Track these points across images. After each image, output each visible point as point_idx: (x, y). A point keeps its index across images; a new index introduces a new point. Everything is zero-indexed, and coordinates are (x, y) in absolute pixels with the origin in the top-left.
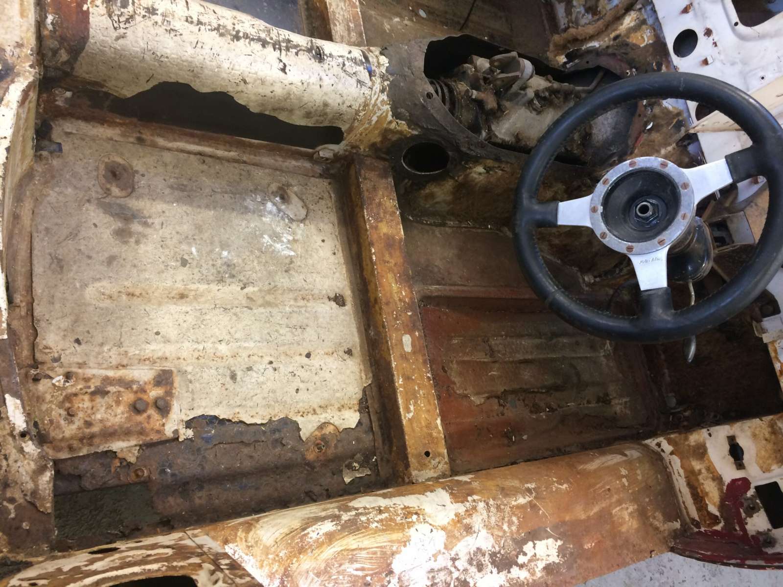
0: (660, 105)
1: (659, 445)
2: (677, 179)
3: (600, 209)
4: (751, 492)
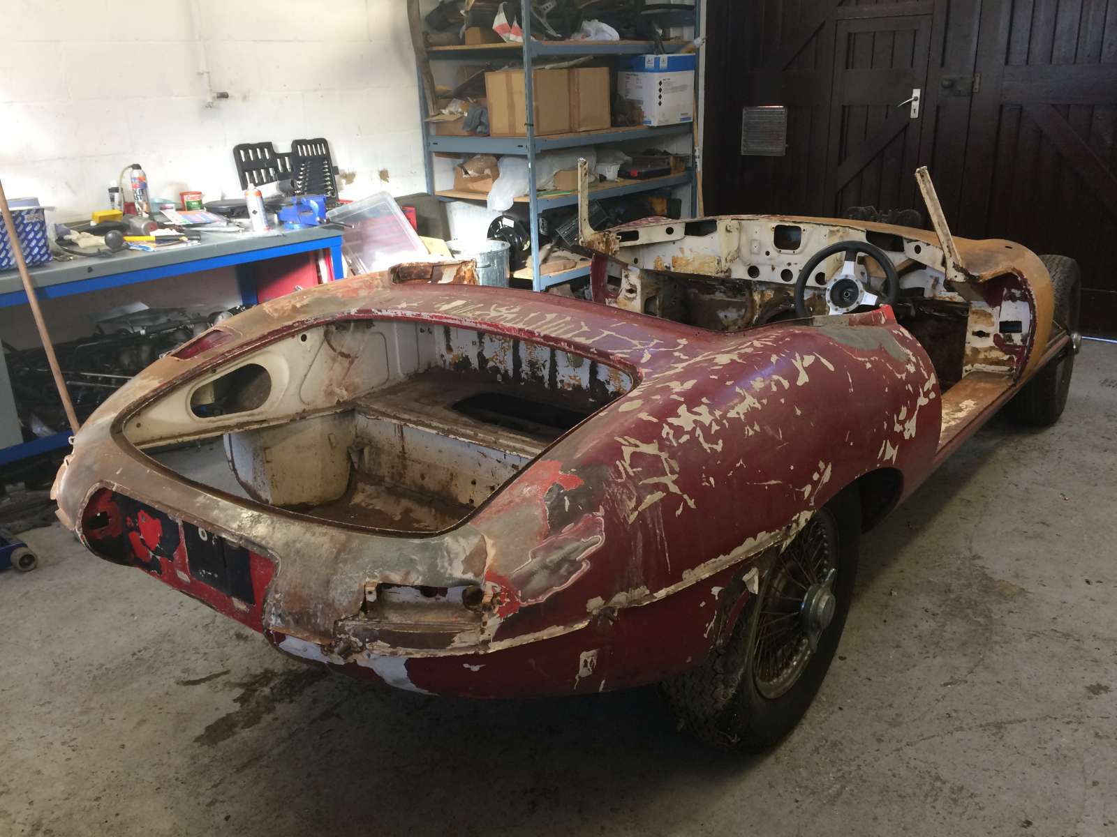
1: (966, 371)
3: (838, 307)
4: (1002, 335)
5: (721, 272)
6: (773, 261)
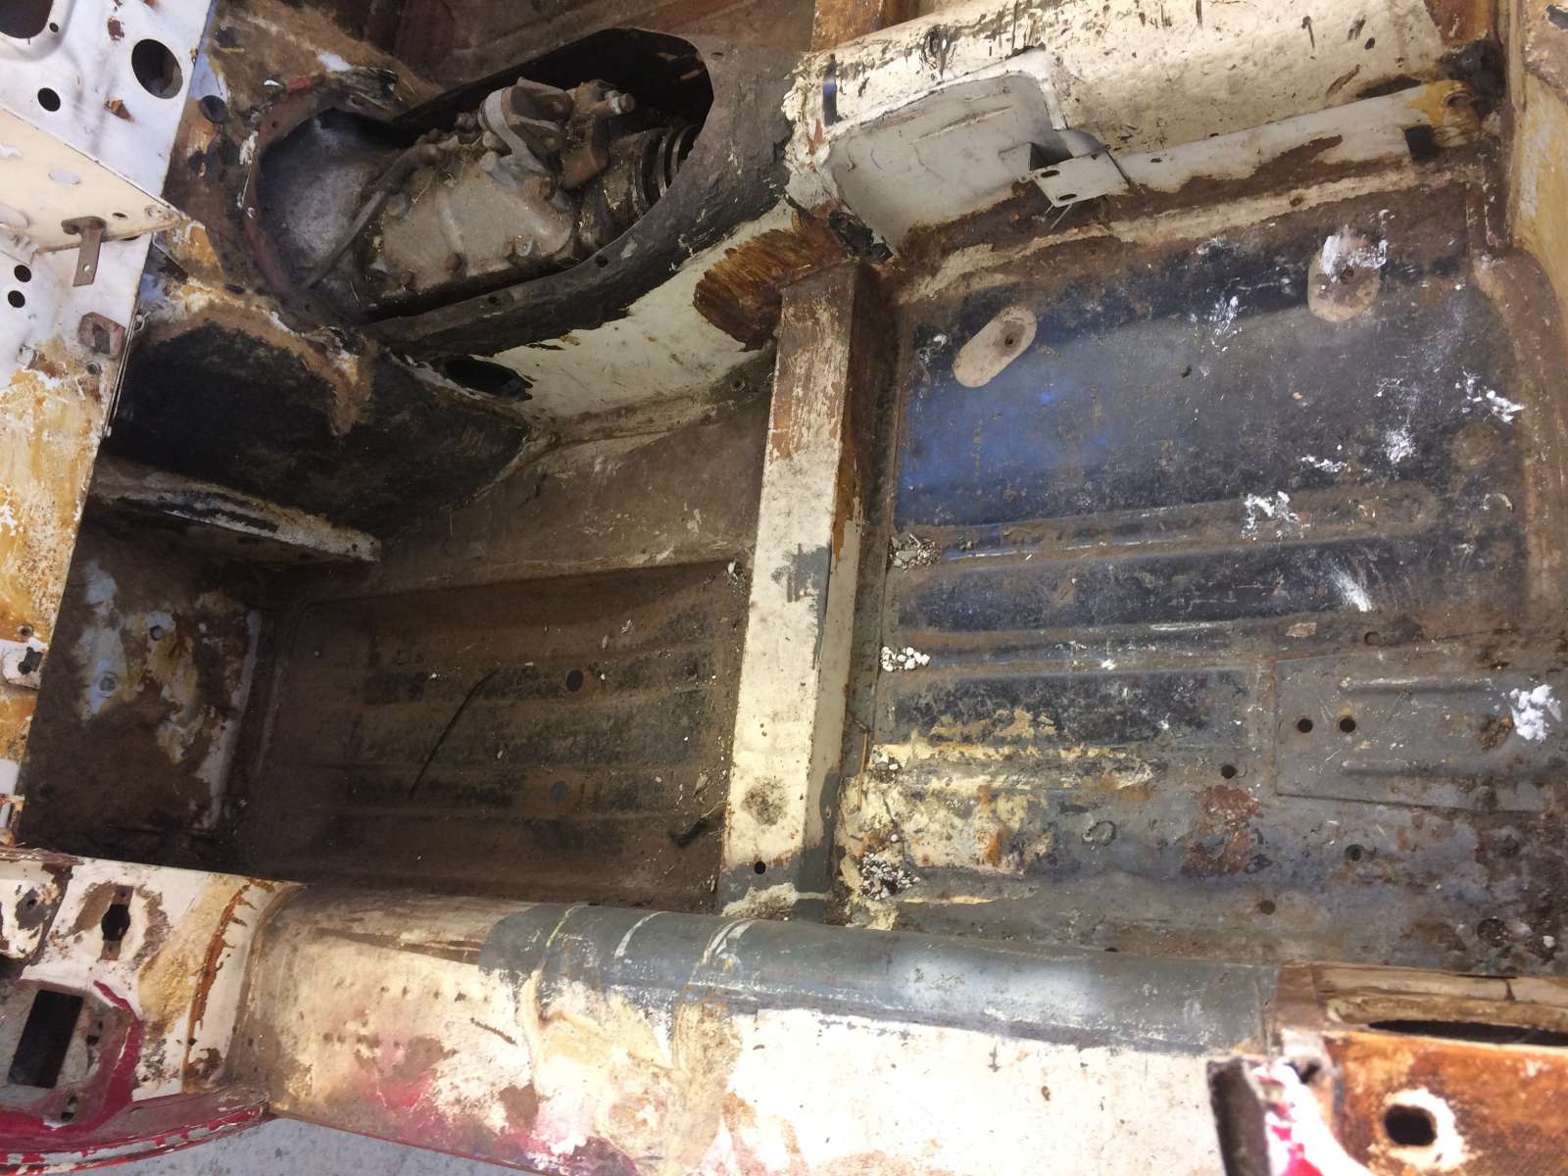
5: (92, 369)
6: (88, 94)
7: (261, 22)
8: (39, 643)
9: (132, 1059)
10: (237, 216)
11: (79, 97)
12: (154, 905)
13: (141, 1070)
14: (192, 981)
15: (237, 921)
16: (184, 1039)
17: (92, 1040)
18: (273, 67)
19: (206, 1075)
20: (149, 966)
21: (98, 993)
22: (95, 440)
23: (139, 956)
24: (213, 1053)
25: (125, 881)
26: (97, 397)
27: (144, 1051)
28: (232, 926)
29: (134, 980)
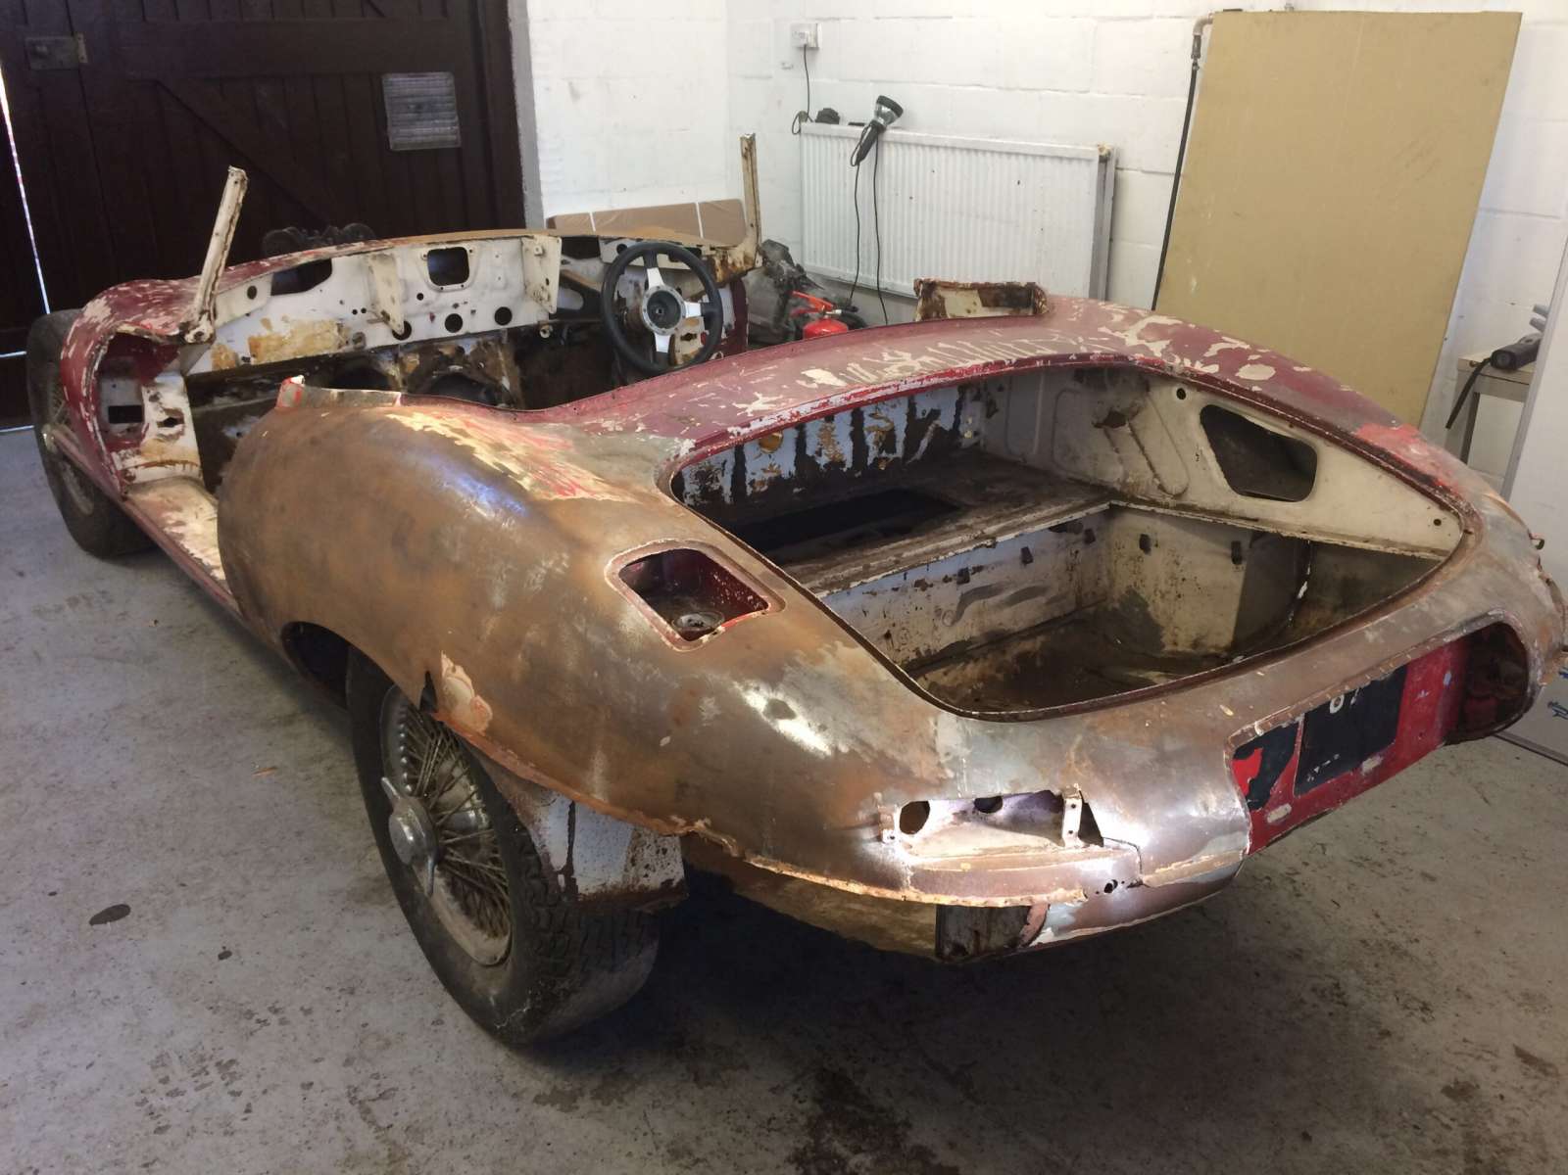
0: (467, 356)
2: (655, 291)
3: (663, 329)
5: (347, 342)
6: (431, 306)
7: (500, 354)
8: (253, 361)
9: (126, 447)
10: (429, 373)
11: (427, 304)
12: (181, 433)
13: (123, 452)
14: (158, 459)
15: (184, 467)
16: (138, 463)
17: (129, 430)
18: (489, 363)
19: (126, 478)
20: (160, 441)
21: (145, 426)
22: (325, 352)
23: (162, 435)
24: (134, 478)
25: (186, 420)
26: (340, 347)
27: (129, 451)
28: (182, 466)
29: (154, 437)
